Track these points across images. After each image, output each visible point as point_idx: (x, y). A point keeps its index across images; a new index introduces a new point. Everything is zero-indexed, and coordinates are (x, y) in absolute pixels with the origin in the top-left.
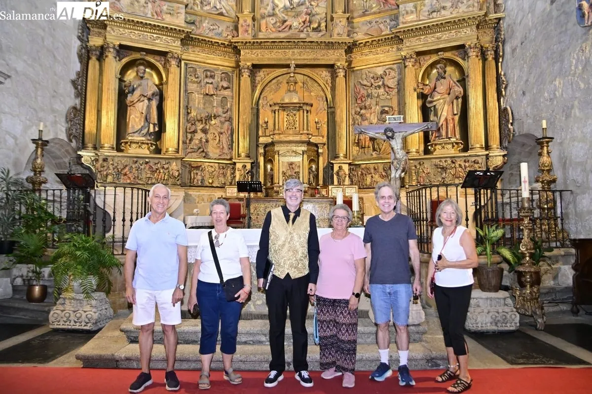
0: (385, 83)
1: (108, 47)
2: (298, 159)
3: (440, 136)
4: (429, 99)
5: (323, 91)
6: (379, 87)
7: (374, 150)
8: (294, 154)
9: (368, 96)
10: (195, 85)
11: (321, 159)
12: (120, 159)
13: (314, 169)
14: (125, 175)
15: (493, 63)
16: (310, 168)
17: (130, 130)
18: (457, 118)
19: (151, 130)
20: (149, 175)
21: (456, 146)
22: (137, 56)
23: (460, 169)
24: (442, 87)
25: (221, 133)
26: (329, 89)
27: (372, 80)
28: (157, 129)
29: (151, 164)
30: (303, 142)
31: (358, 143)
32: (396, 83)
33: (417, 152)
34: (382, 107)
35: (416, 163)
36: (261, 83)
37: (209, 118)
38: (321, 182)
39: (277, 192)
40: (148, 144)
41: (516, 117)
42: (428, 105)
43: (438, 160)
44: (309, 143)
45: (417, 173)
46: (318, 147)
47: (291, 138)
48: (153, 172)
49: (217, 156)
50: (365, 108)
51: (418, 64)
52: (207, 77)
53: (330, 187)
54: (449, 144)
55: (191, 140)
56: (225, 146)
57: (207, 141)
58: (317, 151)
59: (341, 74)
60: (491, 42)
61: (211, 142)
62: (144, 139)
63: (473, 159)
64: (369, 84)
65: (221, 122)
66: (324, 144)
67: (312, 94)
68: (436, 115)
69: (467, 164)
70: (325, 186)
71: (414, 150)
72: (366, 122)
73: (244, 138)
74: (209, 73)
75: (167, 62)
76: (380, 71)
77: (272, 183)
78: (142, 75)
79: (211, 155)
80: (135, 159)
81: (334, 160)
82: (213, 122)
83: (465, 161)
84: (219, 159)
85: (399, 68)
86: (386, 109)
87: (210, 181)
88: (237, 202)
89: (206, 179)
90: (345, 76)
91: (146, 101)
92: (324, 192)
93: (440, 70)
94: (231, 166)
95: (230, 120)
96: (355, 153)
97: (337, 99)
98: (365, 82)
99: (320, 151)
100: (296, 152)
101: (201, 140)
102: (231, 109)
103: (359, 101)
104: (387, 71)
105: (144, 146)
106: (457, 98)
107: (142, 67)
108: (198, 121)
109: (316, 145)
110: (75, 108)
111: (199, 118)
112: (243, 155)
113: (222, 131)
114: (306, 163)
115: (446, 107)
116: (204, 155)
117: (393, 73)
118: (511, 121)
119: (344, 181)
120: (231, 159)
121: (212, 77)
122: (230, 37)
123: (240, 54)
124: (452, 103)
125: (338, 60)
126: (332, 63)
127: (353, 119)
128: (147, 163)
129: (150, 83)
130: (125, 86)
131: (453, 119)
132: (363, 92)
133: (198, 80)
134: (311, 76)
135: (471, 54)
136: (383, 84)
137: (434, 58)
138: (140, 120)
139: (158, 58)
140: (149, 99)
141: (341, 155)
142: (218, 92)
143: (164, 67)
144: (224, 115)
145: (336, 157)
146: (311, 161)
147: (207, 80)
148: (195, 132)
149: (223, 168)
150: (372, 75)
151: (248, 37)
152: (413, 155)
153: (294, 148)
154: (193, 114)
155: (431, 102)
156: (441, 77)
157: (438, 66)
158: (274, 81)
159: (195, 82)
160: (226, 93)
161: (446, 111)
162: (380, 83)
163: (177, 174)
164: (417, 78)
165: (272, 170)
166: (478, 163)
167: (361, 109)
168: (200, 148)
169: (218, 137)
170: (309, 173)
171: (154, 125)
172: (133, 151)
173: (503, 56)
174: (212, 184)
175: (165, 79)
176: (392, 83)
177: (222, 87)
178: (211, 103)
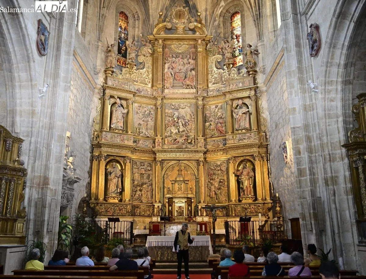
0: (221, 169)
1: (102, 156)
2: (183, 205)
3: (244, 194)
4: (240, 177)
5: (193, 171)
6: (219, 170)
7: (217, 199)
8: (181, 203)
9: (214, 174)
10: (137, 170)
11: (193, 204)
12: (107, 205)
13: (190, 209)
14: (109, 211)
15: (266, 162)
16: (188, 208)
17: (110, 192)
18: (252, 186)
19: (119, 191)
20: (118, 212)
21: (251, 198)
22: (112, 158)
23: (252, 209)
24: (245, 173)
25: (148, 191)
26: (196, 170)
27: (216, 167)
28: (121, 190)
29: (120, 207)
30: (185, 197)
31: (210, 196)
32: (226, 169)
33: (235, 201)
34: (220, 179)
35: (235, 206)
36: (165, 167)
37: (142, 184)
38: (193, 214)
39: (174, 219)
40: (117, 197)
41: (274, 188)
42: (240, 180)
43: (243, 205)
44: (188, 198)
45: (235, 211)
46: (191, 199)
47: (180, 196)
48: (120, 210)
49: (145, 202)
50: (213, 180)
51: (235, 161)
52: (141, 165)
53: (197, 217)
54: (248, 198)
55: (135, 195)
56: (149, 197)
57: (142, 195)
58: (191, 201)
59: (202, 164)
60: (265, 153)
61: (143, 195)
62: (115, 195)
63: (258, 205)
64: (214, 169)
65: (148, 186)
66: (194, 198)
67: (189, 172)
68: (243, 185)
69: (255, 207)
70: (195, 216)
71: (234, 200)
72: (213, 186)
73: (158, 194)
74: (142, 164)
75: (125, 160)
76: (219, 163)
77: (172, 215)
78: (114, 167)
79: (143, 201)
80: (113, 205)
81: (199, 204)
82: (144, 186)
83: (254, 206)
84: (147, 203)
85: (227, 162)
86: (222, 181)
87: (143, 213)
88: (158, 224)
89: (141, 212)
90: (203, 165)
91: (117, 179)
92: (194, 219)
93: (244, 165)
94: (152, 206)
95: (152, 185)
96: (208, 200)
97: (200, 175)
98: (212, 168)
99: (192, 201)
100: (182, 202)
101: (139, 195)
102: (152, 180)
103: (210, 176)
104: (222, 163)
105: (116, 198)
106: (251, 177)
107: (114, 163)
108: (138, 186)
109: (191, 198)
110: (89, 183)
111: (138, 184)
112: (158, 201)
113: (148, 190)
114: (187, 206)
115: (246, 182)
116: (140, 201)
117: (224, 164)
118: (272, 189)
119: (203, 213)
120: (152, 203)
121: (144, 165)
122: (151, 147)
123: (156, 155)
124: (249, 179)
125: (200, 158)
126: (197, 159)
127: (207, 184)
128: (118, 206)
129: (118, 170)
130: (108, 172)
131: (250, 187)
132: (211, 172)
133: (138, 167)
134: (188, 164)
135: (256, 159)
136: (220, 169)
137: (242, 158)
138: (114, 187)
139: (120, 158)
140: (118, 178)
141: (202, 201)
142: (146, 172)
143: (123, 162)
144: (149, 183)
145: (200, 202)
146: (189, 205)
147: (142, 167)
148: (137, 191)
149: (149, 207)
150: (215, 165)
151: (160, 148)
152: (234, 202)
153: (181, 200)
154: (136, 183)
155: (240, 179)
156: (244, 168)
157: (243, 163)
158: (171, 166)
159: (136, 168)
160: (150, 172)
161: (246, 183)
162: (219, 169)
163: (130, 211)
164: (234, 167)
165: (171, 209)
166: (260, 206)
167: (211, 180)
168: (138, 198)
169: (146, 193)
170: (188, 211)
171: (120, 189)
172: (111, 201)
173: (269, 160)
174: (144, 214)
175: (124, 168)
176: (224, 169)
177: (148, 170)
178: (143, 177)
